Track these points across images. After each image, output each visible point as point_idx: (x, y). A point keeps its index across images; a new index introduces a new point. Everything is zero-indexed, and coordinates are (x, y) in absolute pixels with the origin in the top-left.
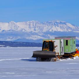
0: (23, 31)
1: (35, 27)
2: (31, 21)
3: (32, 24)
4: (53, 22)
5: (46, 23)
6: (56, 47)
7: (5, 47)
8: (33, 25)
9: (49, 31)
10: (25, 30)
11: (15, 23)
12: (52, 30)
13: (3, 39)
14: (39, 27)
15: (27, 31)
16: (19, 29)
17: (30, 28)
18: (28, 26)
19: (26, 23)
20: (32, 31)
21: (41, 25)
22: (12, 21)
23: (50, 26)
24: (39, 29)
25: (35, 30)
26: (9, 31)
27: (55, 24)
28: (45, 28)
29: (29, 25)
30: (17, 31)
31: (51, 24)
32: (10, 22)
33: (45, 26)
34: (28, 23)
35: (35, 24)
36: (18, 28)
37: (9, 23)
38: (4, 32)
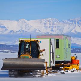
0: (37, 31)
1: (52, 26)
2: (47, 19)
3: (49, 22)
4: (76, 20)
5: (66, 21)
6: (43, 52)
7: (13, 52)
8: (50, 24)
9: (71, 32)
10: (39, 30)
11: (26, 21)
12: (75, 30)
13: (11, 42)
14: (58, 26)
15: (42, 32)
16: (32, 29)
17: (46, 27)
18: (43, 25)
19: (41, 21)
20: (48, 32)
21: (61, 24)
22: (22, 19)
23: (73, 25)
24: (58, 29)
25: (52, 31)
26: (18, 31)
27: (78, 23)
28: (65, 27)
29: (45, 24)
30: (29, 32)
31: (73, 22)
32: (20, 21)
33: (66, 26)
34: (43, 21)
35: (52, 23)
36: (30, 28)
37: (18, 21)
38: (12, 33)
